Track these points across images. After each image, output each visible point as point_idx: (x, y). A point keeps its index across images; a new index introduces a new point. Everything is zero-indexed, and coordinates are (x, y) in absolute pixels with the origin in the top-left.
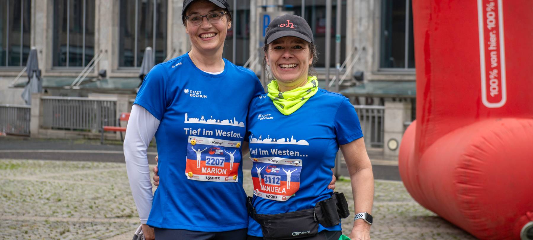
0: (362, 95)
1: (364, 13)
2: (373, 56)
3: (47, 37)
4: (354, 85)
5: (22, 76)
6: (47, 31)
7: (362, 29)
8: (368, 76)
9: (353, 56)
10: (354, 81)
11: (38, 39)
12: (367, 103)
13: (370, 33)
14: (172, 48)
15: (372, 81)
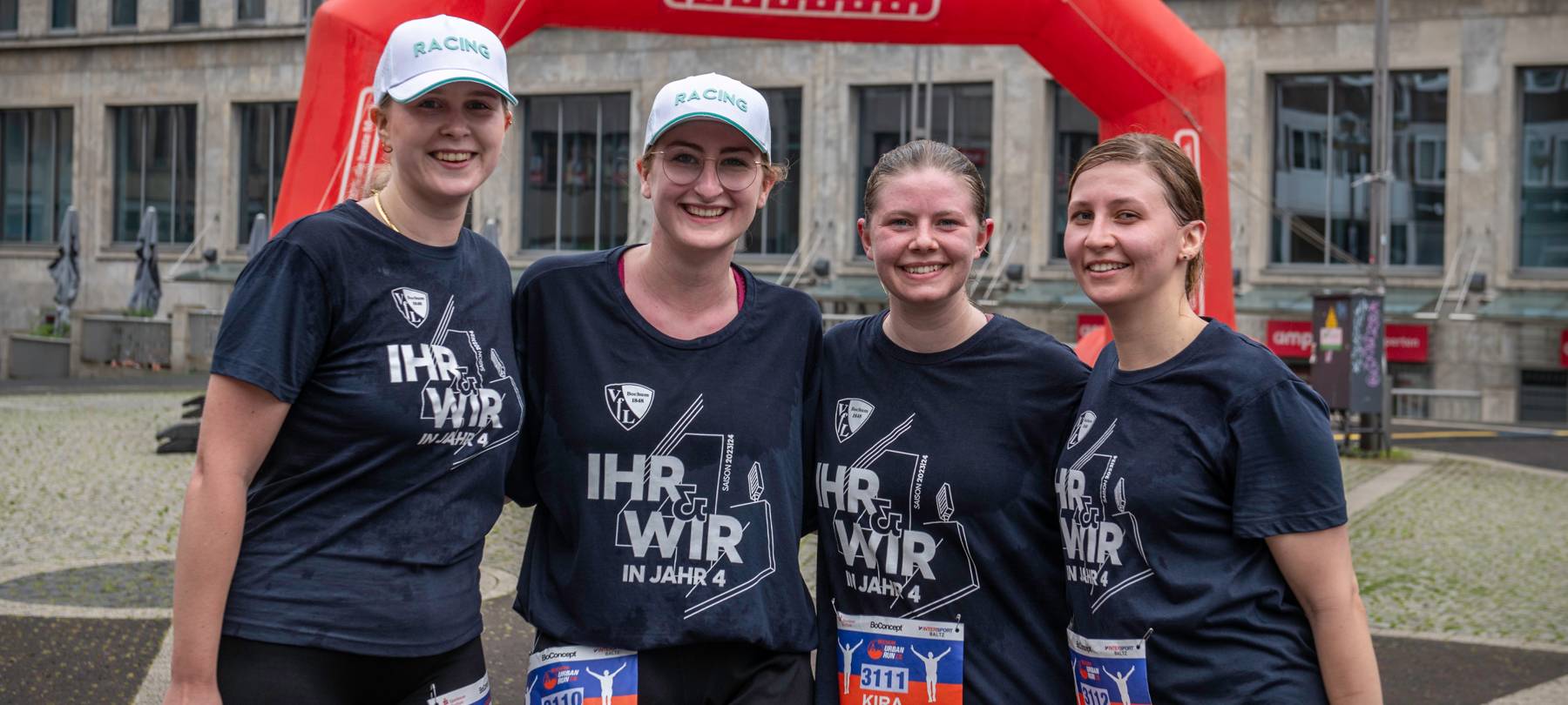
0: (828, 299)
1: (831, 167)
2: (846, 236)
3: (229, 192)
4: (812, 284)
5: (185, 261)
6: (230, 181)
7: (827, 192)
8: (837, 268)
9: (812, 237)
10: (813, 275)
11: (211, 194)
12: (836, 311)
13: (841, 199)
14: (482, 216)
15: (844, 276)
